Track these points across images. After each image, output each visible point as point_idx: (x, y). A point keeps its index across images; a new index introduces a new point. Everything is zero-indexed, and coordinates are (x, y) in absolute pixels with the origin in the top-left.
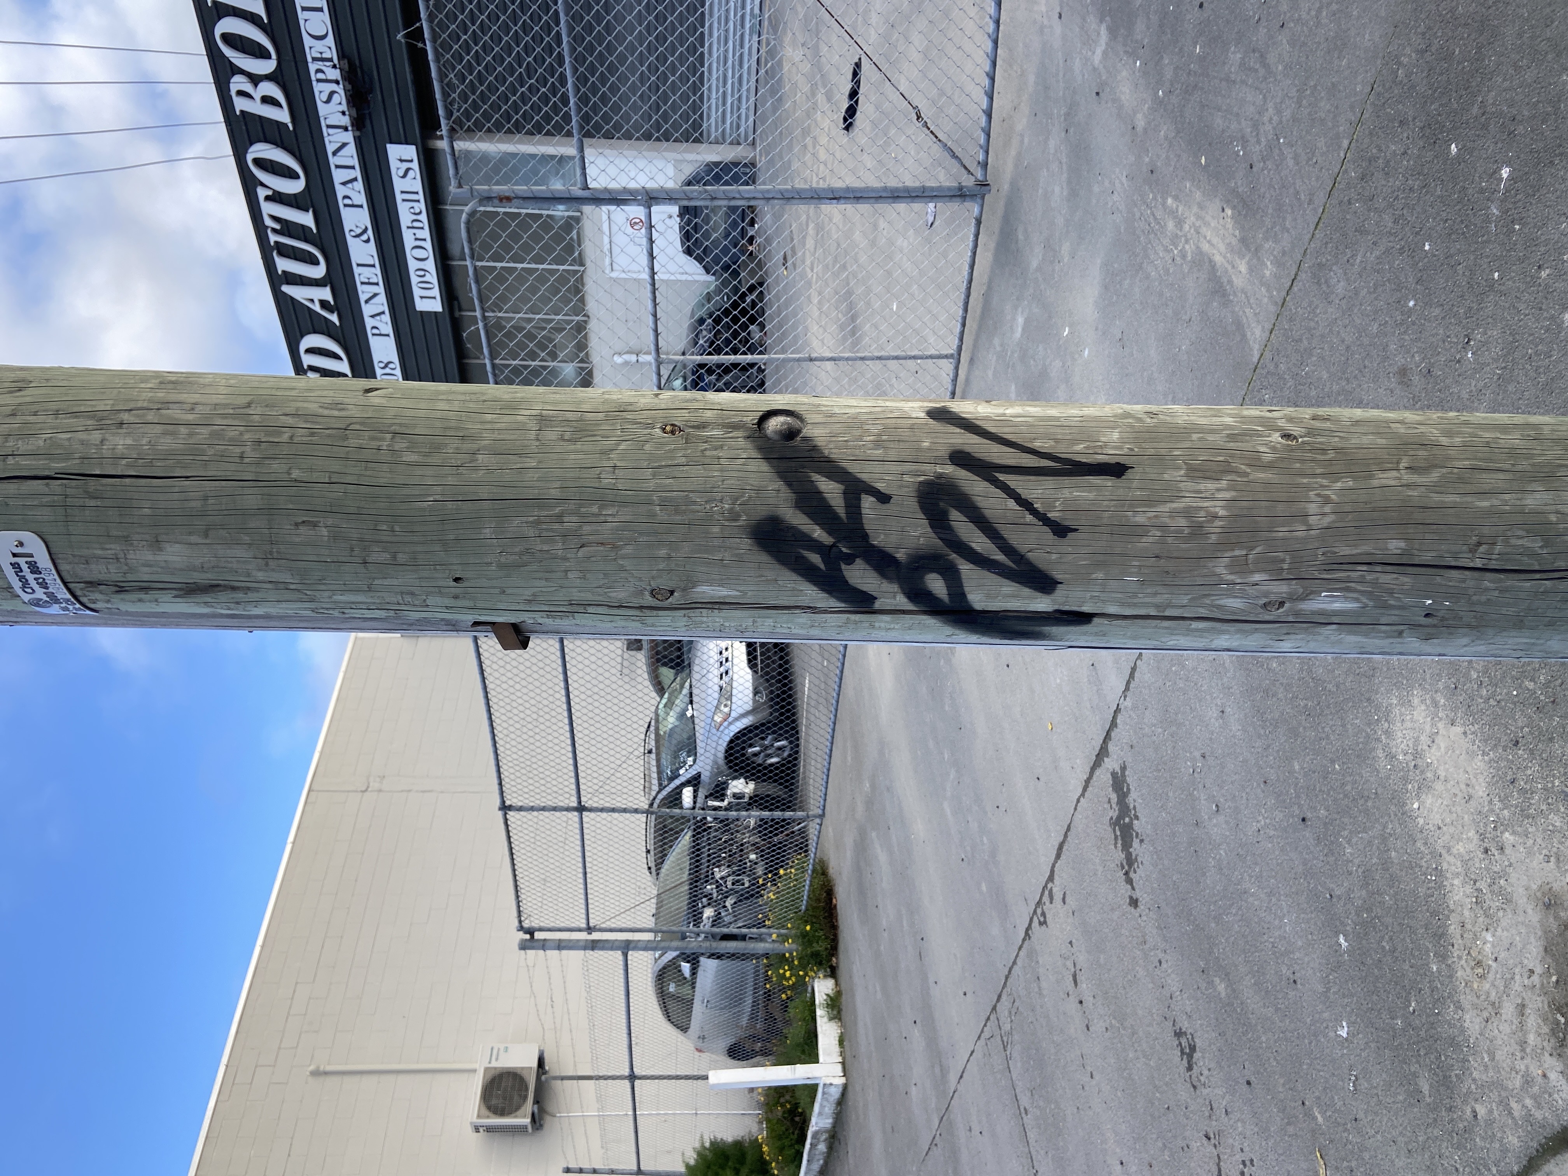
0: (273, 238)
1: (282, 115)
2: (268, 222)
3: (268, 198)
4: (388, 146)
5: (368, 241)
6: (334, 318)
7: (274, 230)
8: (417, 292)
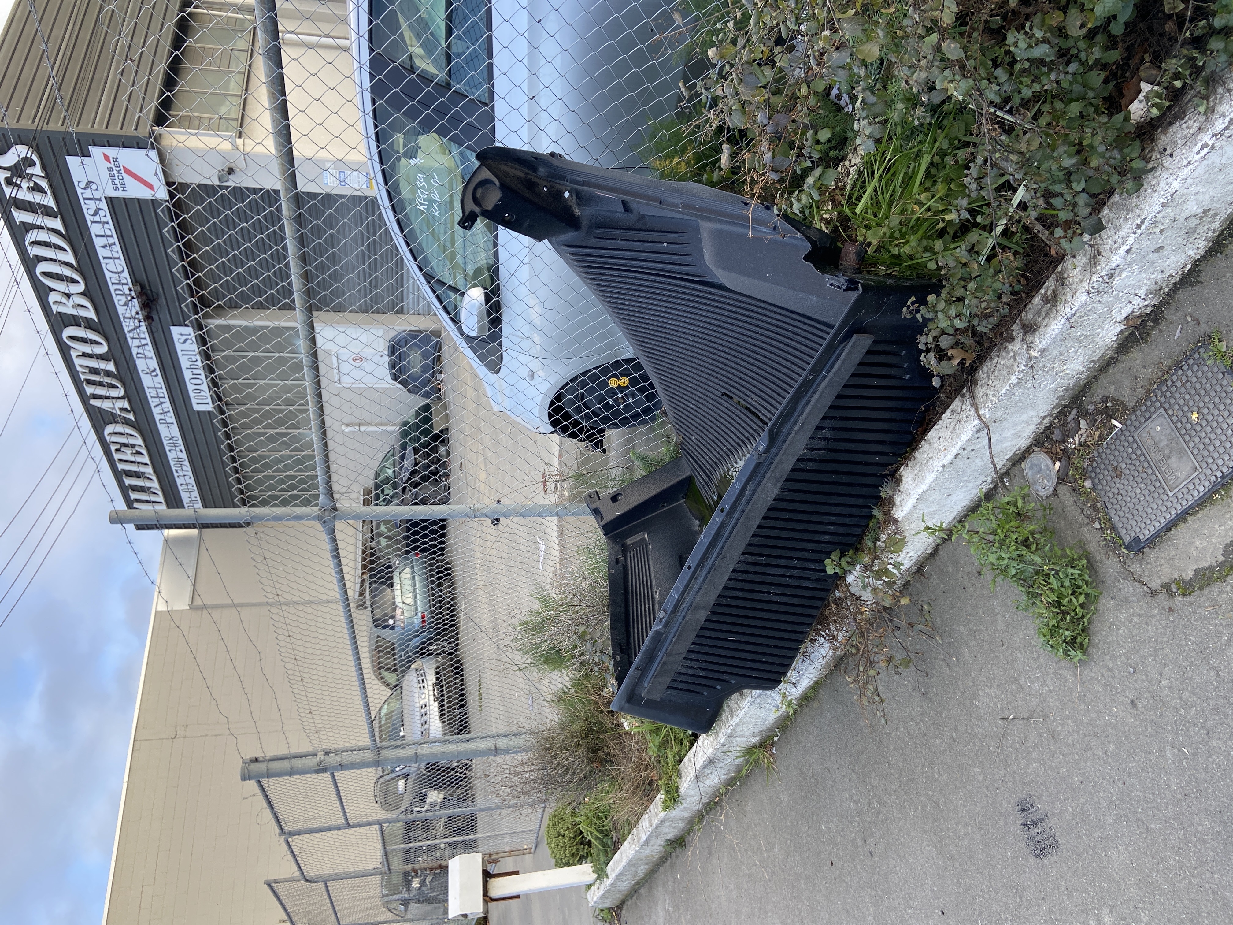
0: (83, 377)
1: (91, 314)
2: (79, 369)
3: (78, 356)
4: (172, 328)
5: (157, 375)
6: (131, 417)
7: (82, 373)
8: (194, 401)
